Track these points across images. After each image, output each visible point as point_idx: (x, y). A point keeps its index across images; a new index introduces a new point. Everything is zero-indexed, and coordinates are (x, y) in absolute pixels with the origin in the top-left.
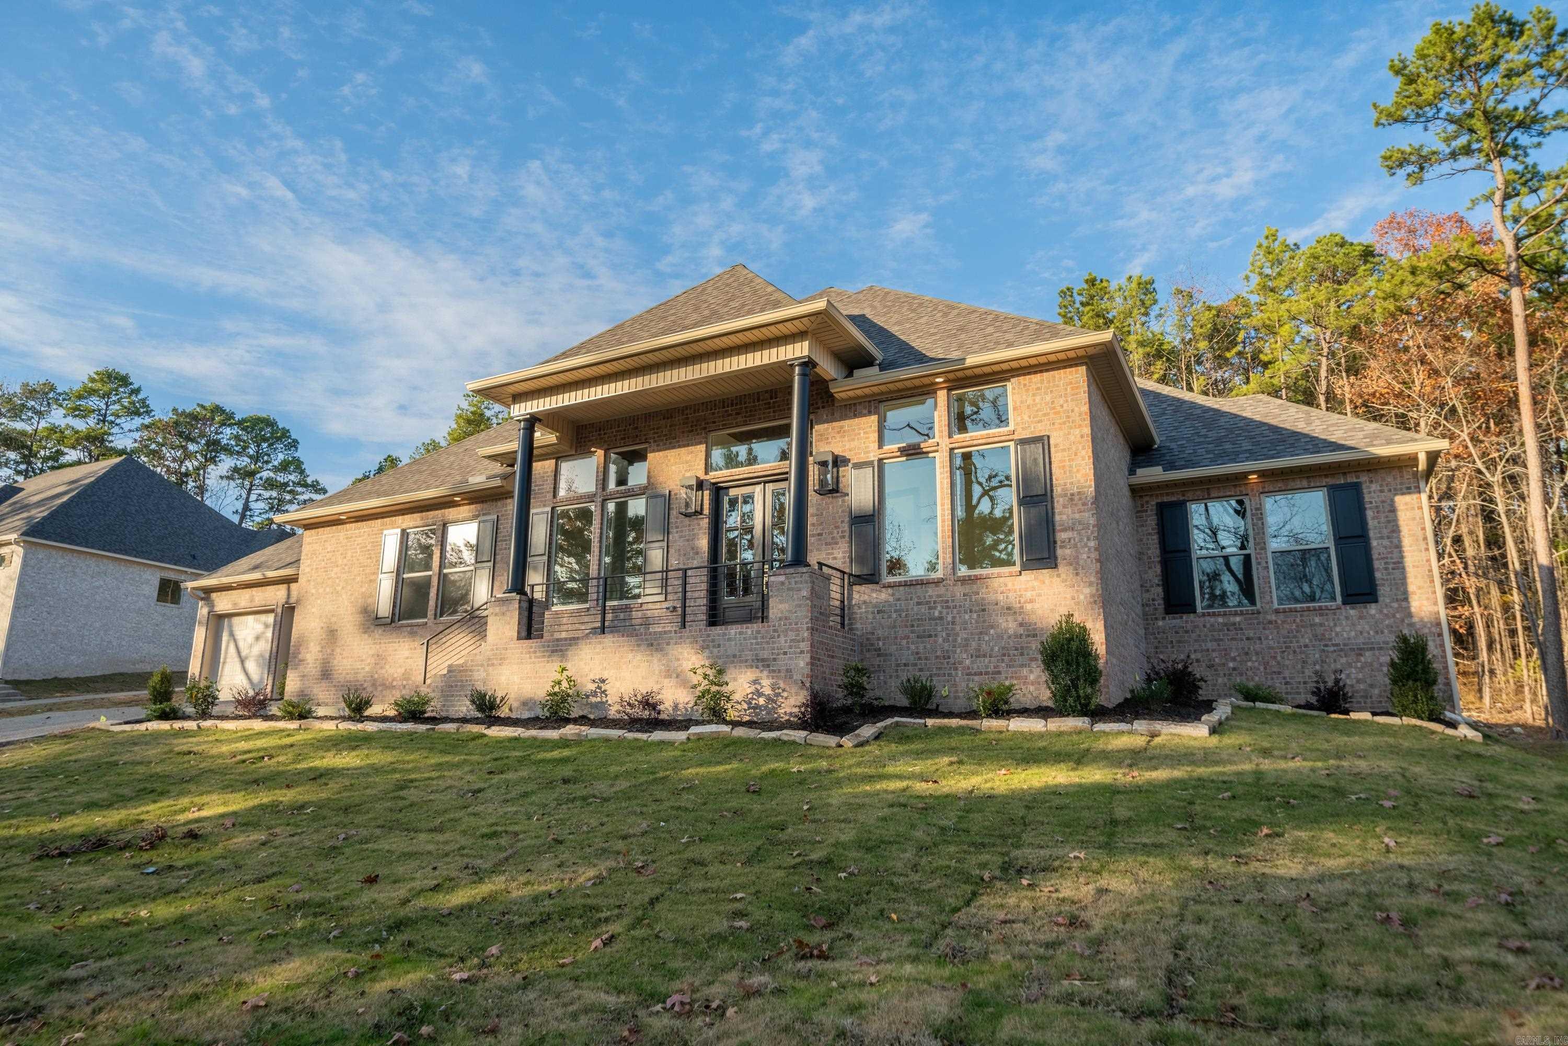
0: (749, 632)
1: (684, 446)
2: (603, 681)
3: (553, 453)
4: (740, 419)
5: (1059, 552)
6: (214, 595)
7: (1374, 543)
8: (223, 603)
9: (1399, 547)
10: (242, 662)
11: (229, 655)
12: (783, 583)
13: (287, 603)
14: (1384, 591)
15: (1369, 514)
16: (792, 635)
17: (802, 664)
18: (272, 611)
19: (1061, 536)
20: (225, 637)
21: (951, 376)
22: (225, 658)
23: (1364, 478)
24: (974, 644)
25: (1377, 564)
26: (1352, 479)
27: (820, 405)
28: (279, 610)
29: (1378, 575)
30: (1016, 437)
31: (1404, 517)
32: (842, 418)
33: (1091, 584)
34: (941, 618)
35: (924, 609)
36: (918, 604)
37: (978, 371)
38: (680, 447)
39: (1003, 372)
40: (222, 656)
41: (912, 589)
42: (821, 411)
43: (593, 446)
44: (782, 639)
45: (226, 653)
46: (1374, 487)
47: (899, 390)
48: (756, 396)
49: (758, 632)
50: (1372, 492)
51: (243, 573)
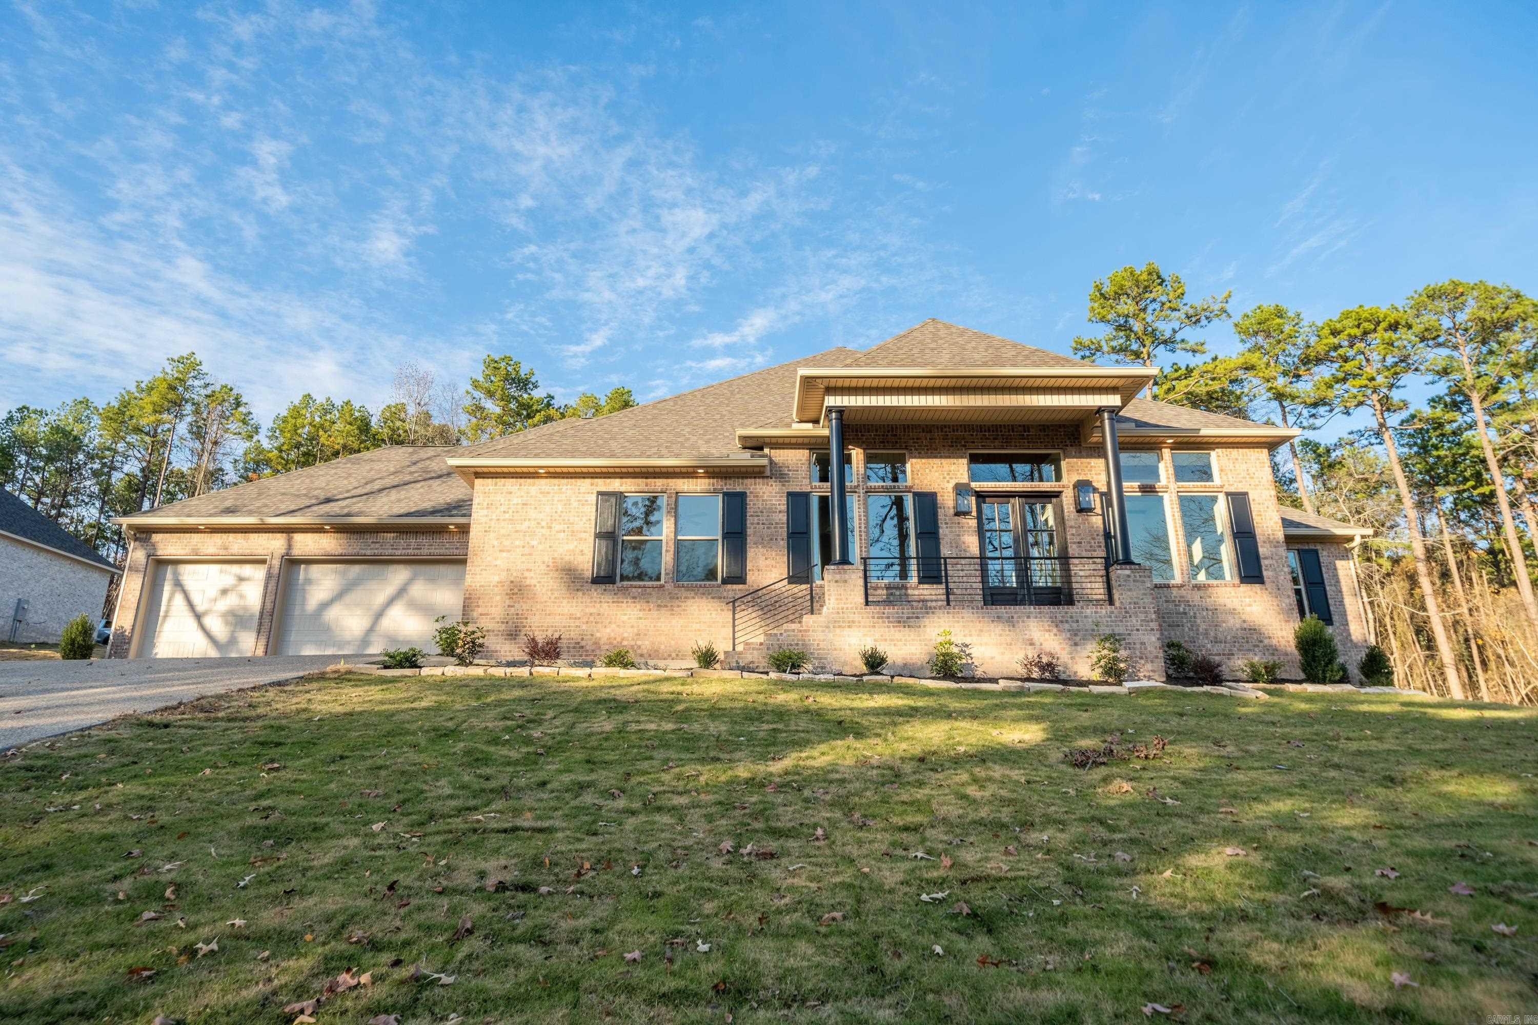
0: (1104, 611)
1: (946, 457)
2: (967, 646)
3: (809, 444)
4: (997, 443)
5: (1265, 573)
6: (156, 537)
7: (1328, 588)
8: (169, 546)
9: (1341, 592)
10: (198, 617)
11: (174, 609)
12: (1129, 576)
13: (287, 554)
14: (1335, 618)
15: (1324, 569)
16: (1142, 617)
17: (1154, 639)
18: (263, 562)
19: (1264, 563)
20: (167, 588)
21: (1180, 439)
22: (167, 612)
23: (1319, 547)
24: (1212, 634)
25: (1330, 601)
26: (1312, 547)
27: (1068, 443)
28: (276, 563)
29: (1331, 608)
30: (1225, 490)
31: (1341, 573)
32: (1088, 457)
33: (1289, 597)
34: (1185, 613)
35: (1171, 606)
36: (1167, 601)
37: (1206, 440)
38: (941, 457)
39: (1212, 443)
40: (163, 608)
41: (1160, 591)
42: (1069, 448)
43: (850, 444)
44: (1134, 619)
45: (169, 605)
46: (1325, 553)
47: (1135, 443)
48: (1012, 428)
49: (1112, 612)
50: (1324, 556)
51: (211, 515)
